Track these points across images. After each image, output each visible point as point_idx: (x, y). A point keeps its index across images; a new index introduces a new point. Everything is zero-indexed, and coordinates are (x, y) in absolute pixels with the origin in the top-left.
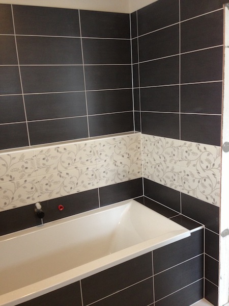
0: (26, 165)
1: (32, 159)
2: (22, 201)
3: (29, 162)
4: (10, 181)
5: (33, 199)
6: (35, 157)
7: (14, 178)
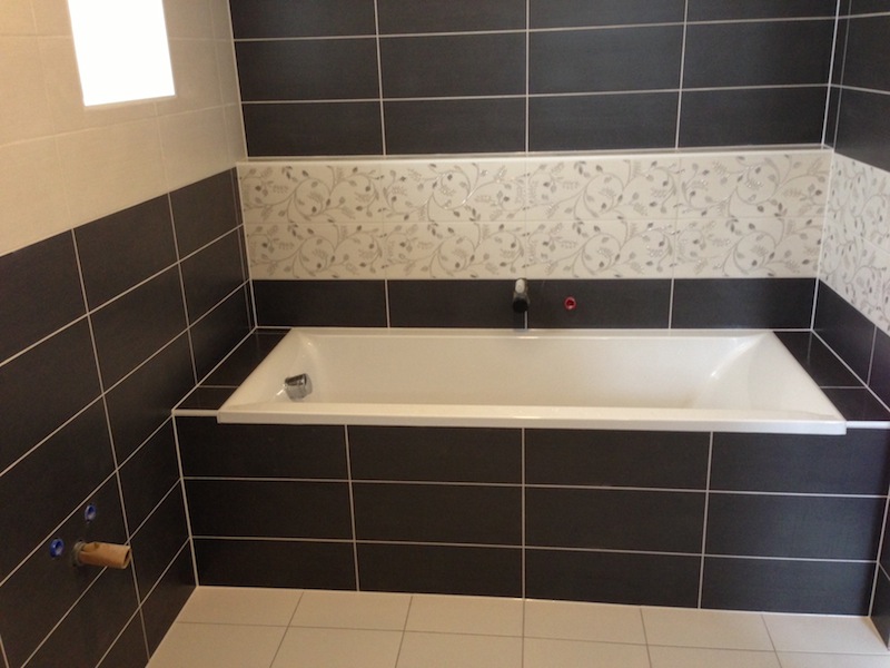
0: (506, 193)
1: (521, 181)
2: (490, 268)
3: (514, 186)
4: (472, 220)
5: (513, 270)
6: (527, 178)
7: (479, 216)
